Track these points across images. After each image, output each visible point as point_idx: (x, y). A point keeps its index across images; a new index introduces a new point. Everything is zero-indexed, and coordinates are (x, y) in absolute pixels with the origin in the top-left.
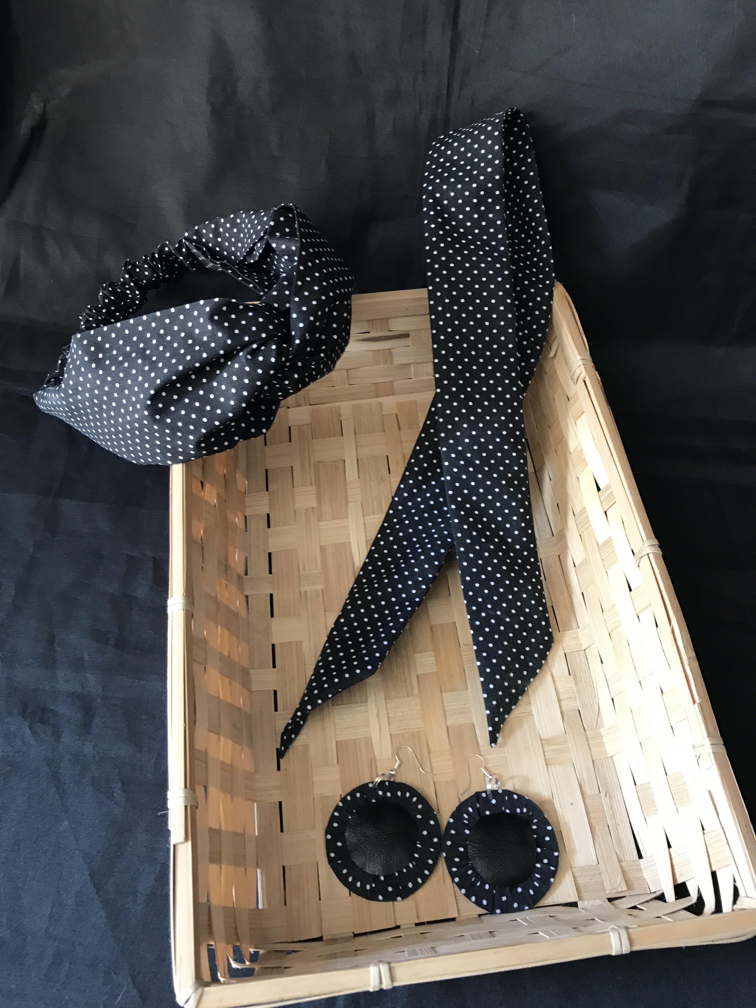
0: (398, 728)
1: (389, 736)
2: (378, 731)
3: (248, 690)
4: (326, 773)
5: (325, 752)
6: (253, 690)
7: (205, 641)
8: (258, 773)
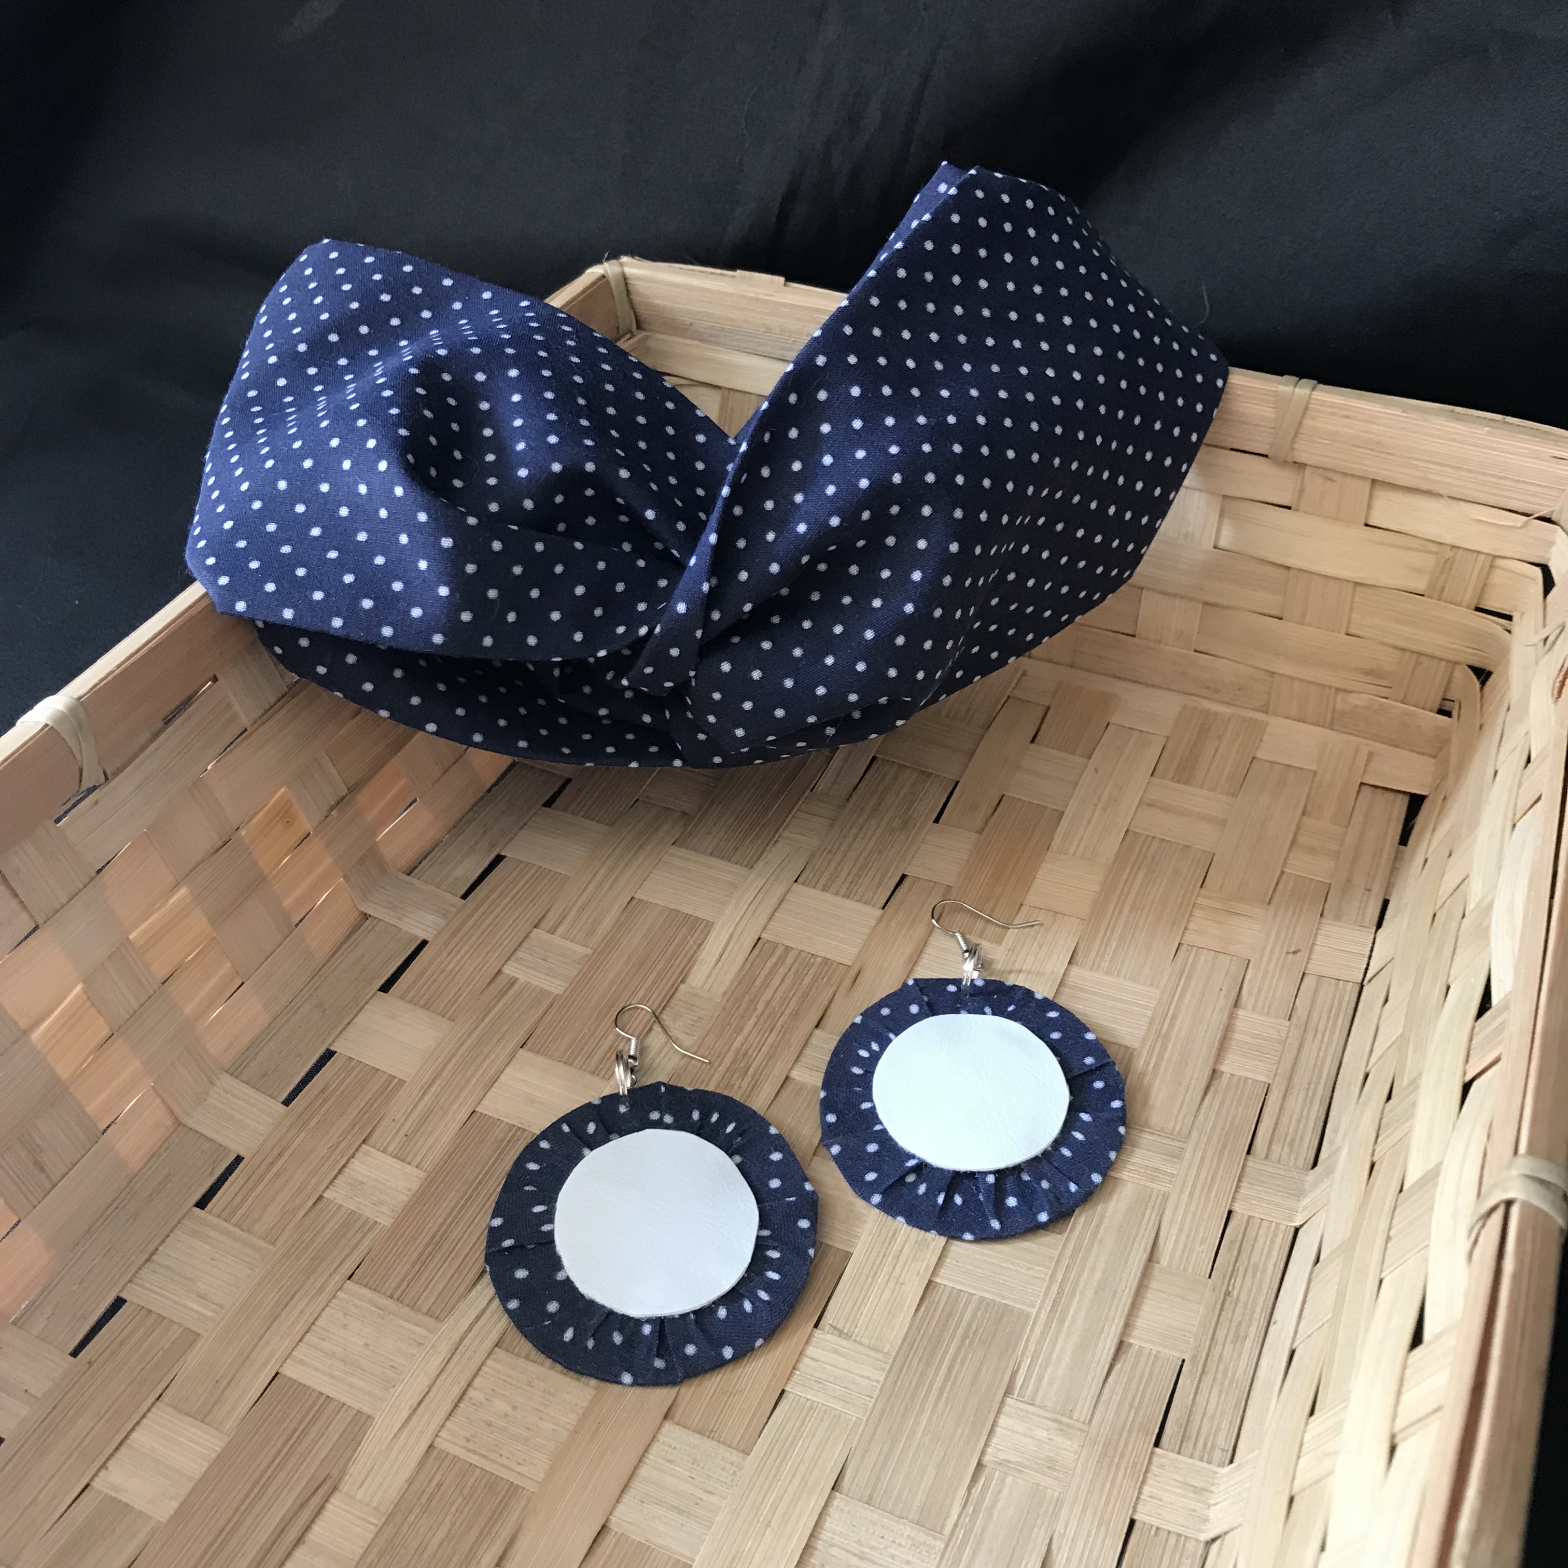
0: (468, 1440)
1: (423, 1447)
2: (405, 1415)
3: (172, 1113)
4: (180, 1439)
5: (225, 1383)
6: (189, 1122)
7: (94, 874)
8: (20, 1327)
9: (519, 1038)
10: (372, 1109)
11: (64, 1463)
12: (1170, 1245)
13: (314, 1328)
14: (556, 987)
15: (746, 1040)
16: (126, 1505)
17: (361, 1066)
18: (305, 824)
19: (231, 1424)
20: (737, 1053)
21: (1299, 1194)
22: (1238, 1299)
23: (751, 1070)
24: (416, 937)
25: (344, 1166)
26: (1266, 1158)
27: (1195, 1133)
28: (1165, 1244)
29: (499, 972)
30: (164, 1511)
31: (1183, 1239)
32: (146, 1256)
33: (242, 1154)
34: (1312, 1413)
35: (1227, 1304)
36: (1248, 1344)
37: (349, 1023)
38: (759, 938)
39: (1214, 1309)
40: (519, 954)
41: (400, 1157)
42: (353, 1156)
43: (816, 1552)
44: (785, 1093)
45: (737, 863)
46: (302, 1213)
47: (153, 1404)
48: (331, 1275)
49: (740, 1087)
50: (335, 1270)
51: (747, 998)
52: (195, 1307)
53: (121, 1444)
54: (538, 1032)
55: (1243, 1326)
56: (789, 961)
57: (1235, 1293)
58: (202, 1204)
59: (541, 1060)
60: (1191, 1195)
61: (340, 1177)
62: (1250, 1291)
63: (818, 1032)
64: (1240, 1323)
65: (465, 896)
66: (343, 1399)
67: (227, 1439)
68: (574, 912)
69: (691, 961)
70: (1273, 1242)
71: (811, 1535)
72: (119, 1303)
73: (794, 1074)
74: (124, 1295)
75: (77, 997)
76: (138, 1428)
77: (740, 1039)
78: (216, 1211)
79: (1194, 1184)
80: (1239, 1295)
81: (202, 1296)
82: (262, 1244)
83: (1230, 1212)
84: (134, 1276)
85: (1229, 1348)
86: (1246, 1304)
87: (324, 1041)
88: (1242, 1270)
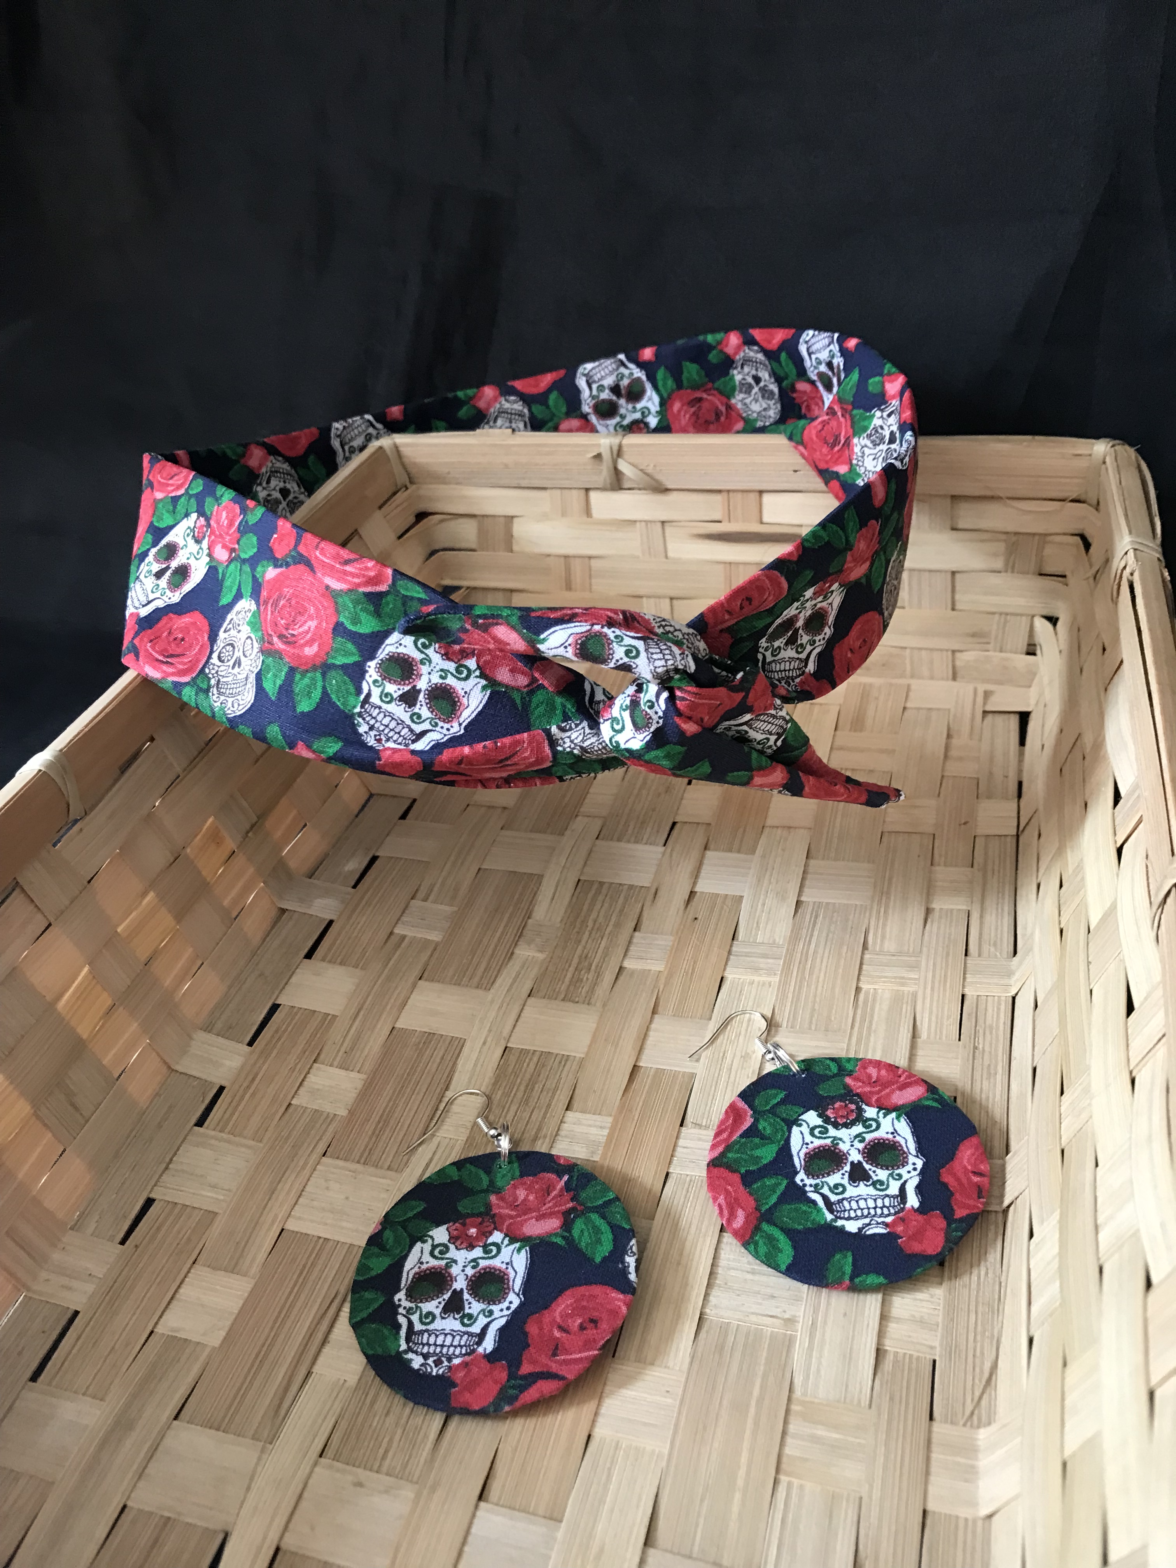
3: (165, 1063)
4: (218, 1287)
5: (243, 1243)
6: (179, 1068)
7: (86, 883)
8: (77, 1231)
9: (416, 972)
10: (316, 1039)
11: (131, 1319)
12: (926, 1025)
13: (304, 1193)
14: (435, 936)
15: (585, 947)
16: (186, 1340)
17: (301, 1011)
18: (230, 844)
19: (255, 1270)
20: (580, 957)
21: (1010, 974)
22: (984, 1050)
23: (593, 967)
24: (324, 919)
25: (303, 1080)
26: (979, 955)
27: (925, 949)
28: (922, 1024)
29: (391, 933)
30: (215, 1339)
31: (934, 1019)
32: (164, 1166)
33: (223, 1083)
34: (1062, 1093)
35: (977, 1054)
36: (999, 1077)
37: (286, 984)
38: (579, 880)
39: (968, 1060)
40: (404, 919)
41: (344, 1066)
42: (308, 1073)
43: (719, 1276)
44: (622, 978)
45: (551, 834)
46: (278, 1117)
47: (190, 1269)
48: (309, 1155)
49: (587, 979)
50: (312, 1151)
51: (579, 920)
52: (209, 1194)
53: (172, 1298)
54: (429, 967)
55: (992, 1067)
56: (604, 891)
57: (981, 1046)
58: (200, 1123)
59: (436, 986)
60: (932, 989)
61: (301, 1089)
62: (991, 1044)
63: (637, 934)
64: (989, 1065)
65: (354, 887)
66: (336, 1238)
67: (253, 1282)
68: (438, 885)
69: (532, 902)
70: (999, 1009)
71: (713, 1265)
72: (149, 1202)
73: (627, 964)
74: (152, 1196)
75: (85, 977)
76: (183, 1286)
77: (580, 948)
78: (212, 1126)
79: (933, 982)
80: (983, 1048)
81: (214, 1187)
82: (252, 1143)
83: (963, 996)
84: (158, 1181)
85: (985, 1083)
86: (990, 1053)
87: (270, 998)
88: (981, 1032)
